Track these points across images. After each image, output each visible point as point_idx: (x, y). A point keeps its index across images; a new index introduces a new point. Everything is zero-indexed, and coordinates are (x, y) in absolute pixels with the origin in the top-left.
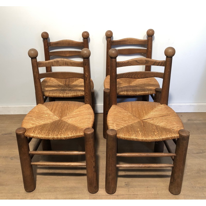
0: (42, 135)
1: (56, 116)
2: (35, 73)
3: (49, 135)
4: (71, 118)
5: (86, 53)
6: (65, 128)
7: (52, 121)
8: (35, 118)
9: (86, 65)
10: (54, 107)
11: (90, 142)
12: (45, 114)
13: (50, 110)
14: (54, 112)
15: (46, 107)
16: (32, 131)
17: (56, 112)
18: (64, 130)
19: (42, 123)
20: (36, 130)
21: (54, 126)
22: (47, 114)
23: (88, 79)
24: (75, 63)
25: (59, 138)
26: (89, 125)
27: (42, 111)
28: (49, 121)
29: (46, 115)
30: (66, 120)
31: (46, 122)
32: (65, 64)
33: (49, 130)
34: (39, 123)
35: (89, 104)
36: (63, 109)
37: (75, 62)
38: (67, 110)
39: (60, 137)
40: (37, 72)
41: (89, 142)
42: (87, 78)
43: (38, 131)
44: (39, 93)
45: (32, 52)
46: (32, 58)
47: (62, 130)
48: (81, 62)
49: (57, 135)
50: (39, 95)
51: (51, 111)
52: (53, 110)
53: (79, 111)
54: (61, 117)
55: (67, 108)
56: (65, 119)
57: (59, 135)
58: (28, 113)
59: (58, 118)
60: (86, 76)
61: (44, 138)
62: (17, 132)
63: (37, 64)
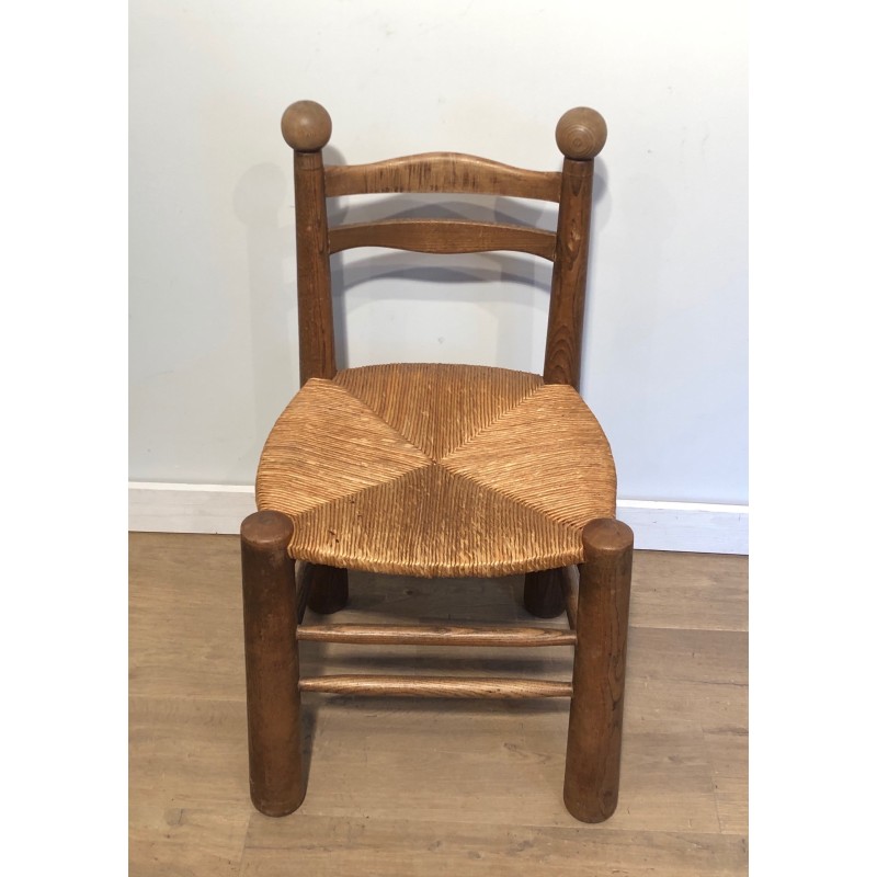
0: (378, 552)
1: (408, 446)
2: (309, 228)
3: (411, 556)
4: (490, 457)
5: (585, 135)
6: (480, 513)
7: (398, 473)
8: (314, 455)
9: (576, 193)
10: (393, 399)
11: (613, 592)
12: (359, 437)
13: (373, 414)
14: (396, 424)
15: (352, 393)
16: (324, 534)
17: (408, 424)
18: (477, 526)
19: (354, 483)
20: (339, 528)
21: (419, 503)
22: (367, 433)
23: (576, 263)
24: (518, 178)
25: (463, 569)
26: (599, 503)
27: (338, 418)
28: (383, 476)
29: (364, 441)
30: (465, 470)
31: (372, 480)
32: (461, 180)
33: (406, 528)
34: (339, 485)
35: (566, 383)
36: (441, 409)
37: (519, 173)
38: (461, 410)
39: (467, 565)
40: (319, 223)
41: (609, 590)
42: (573, 259)
43: (351, 530)
44: (319, 324)
45: (305, 121)
46: (299, 153)
47: (467, 525)
48: (548, 174)
49: (453, 556)
50: (320, 334)
51: (380, 414)
52: (390, 413)
53: (528, 424)
54: (438, 449)
55: (461, 404)
56: (458, 460)
57: (462, 554)
58: (273, 431)
59: (424, 457)
60: (571, 246)
61: (386, 570)
62: (251, 539)
63: (323, 180)
